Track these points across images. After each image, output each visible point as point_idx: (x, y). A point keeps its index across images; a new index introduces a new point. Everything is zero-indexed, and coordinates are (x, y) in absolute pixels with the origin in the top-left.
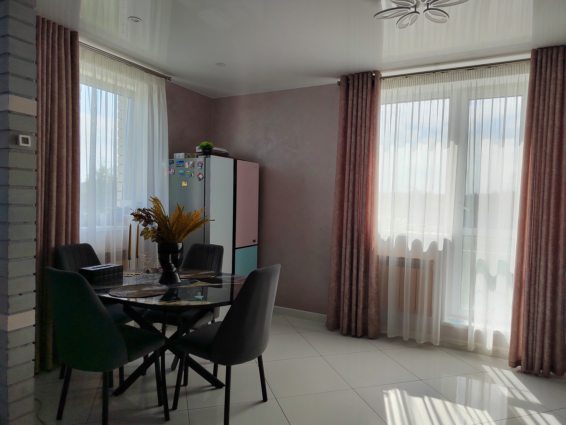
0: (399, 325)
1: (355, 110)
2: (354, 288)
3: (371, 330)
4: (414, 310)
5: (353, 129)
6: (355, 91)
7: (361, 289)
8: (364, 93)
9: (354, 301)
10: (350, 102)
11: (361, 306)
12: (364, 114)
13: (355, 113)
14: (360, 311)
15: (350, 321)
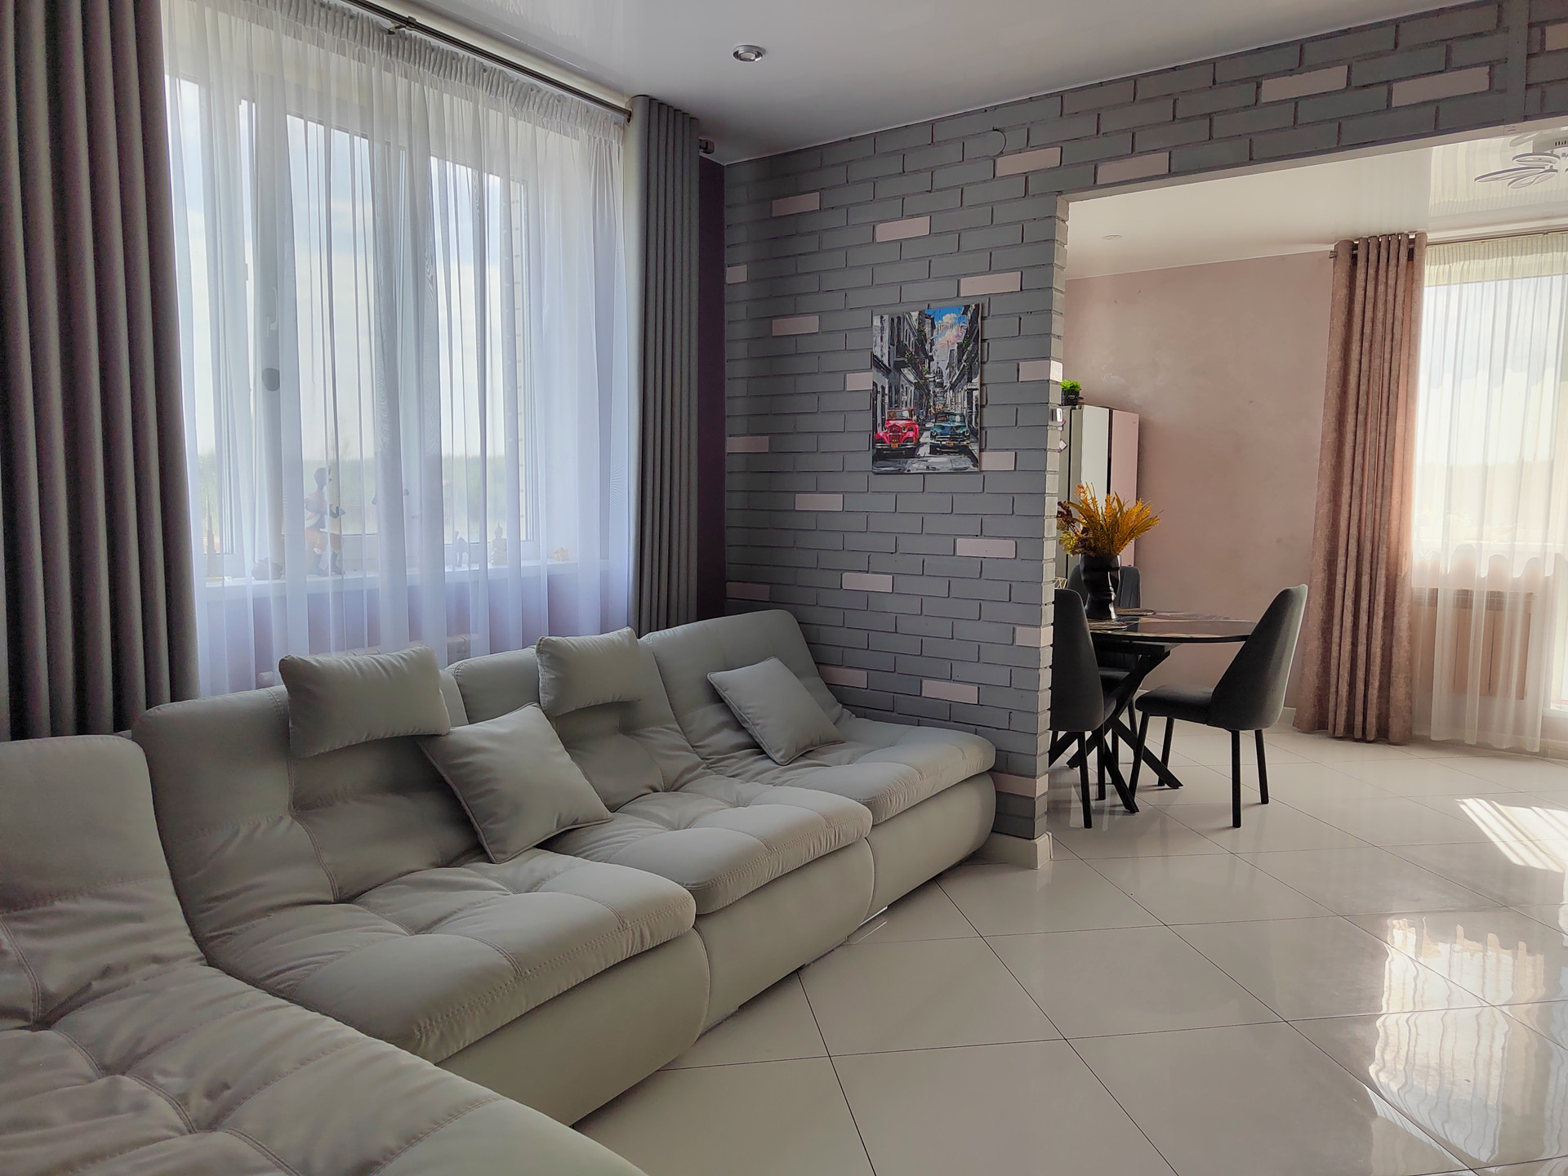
0: (1456, 718)
1: (1369, 307)
2: (1362, 649)
3: (1396, 727)
4: (1489, 688)
5: (1366, 345)
6: (1372, 271)
7: (1377, 650)
8: (1392, 275)
9: (1361, 674)
10: (1359, 293)
11: (1375, 683)
12: (1390, 316)
13: (1369, 314)
14: (1374, 692)
15: (1351, 713)
